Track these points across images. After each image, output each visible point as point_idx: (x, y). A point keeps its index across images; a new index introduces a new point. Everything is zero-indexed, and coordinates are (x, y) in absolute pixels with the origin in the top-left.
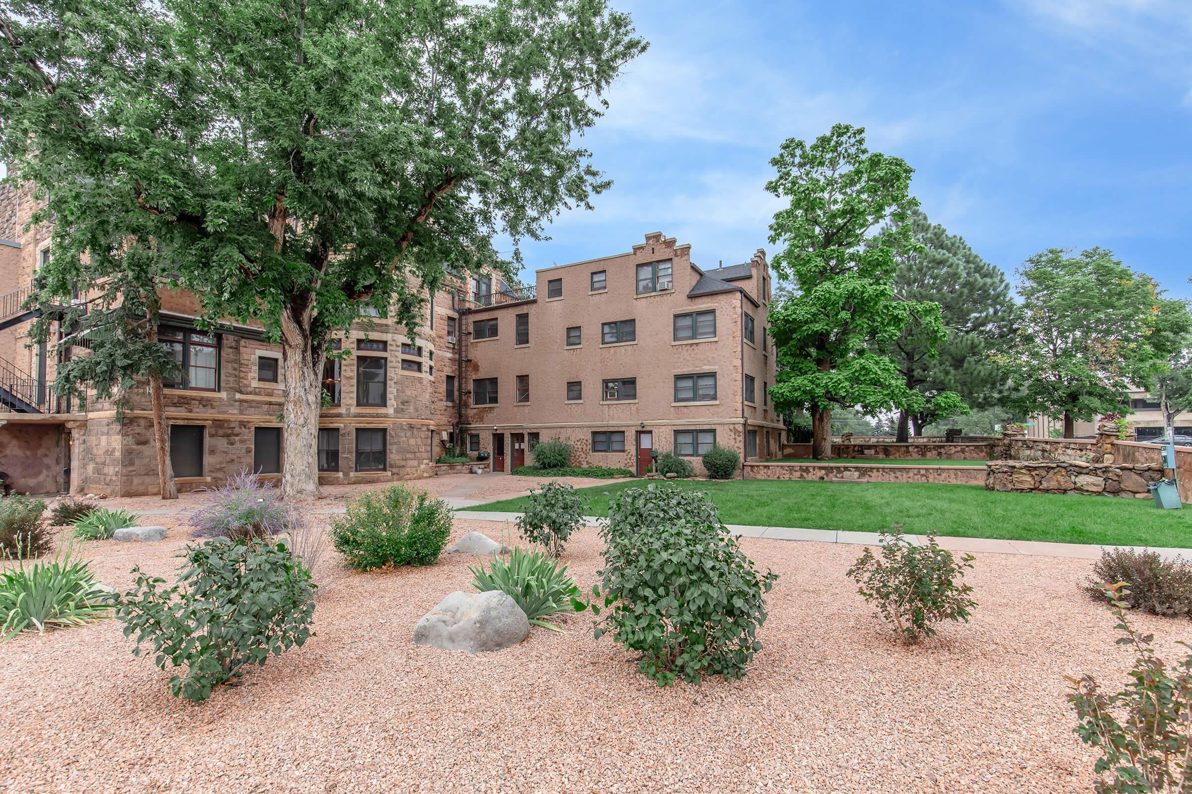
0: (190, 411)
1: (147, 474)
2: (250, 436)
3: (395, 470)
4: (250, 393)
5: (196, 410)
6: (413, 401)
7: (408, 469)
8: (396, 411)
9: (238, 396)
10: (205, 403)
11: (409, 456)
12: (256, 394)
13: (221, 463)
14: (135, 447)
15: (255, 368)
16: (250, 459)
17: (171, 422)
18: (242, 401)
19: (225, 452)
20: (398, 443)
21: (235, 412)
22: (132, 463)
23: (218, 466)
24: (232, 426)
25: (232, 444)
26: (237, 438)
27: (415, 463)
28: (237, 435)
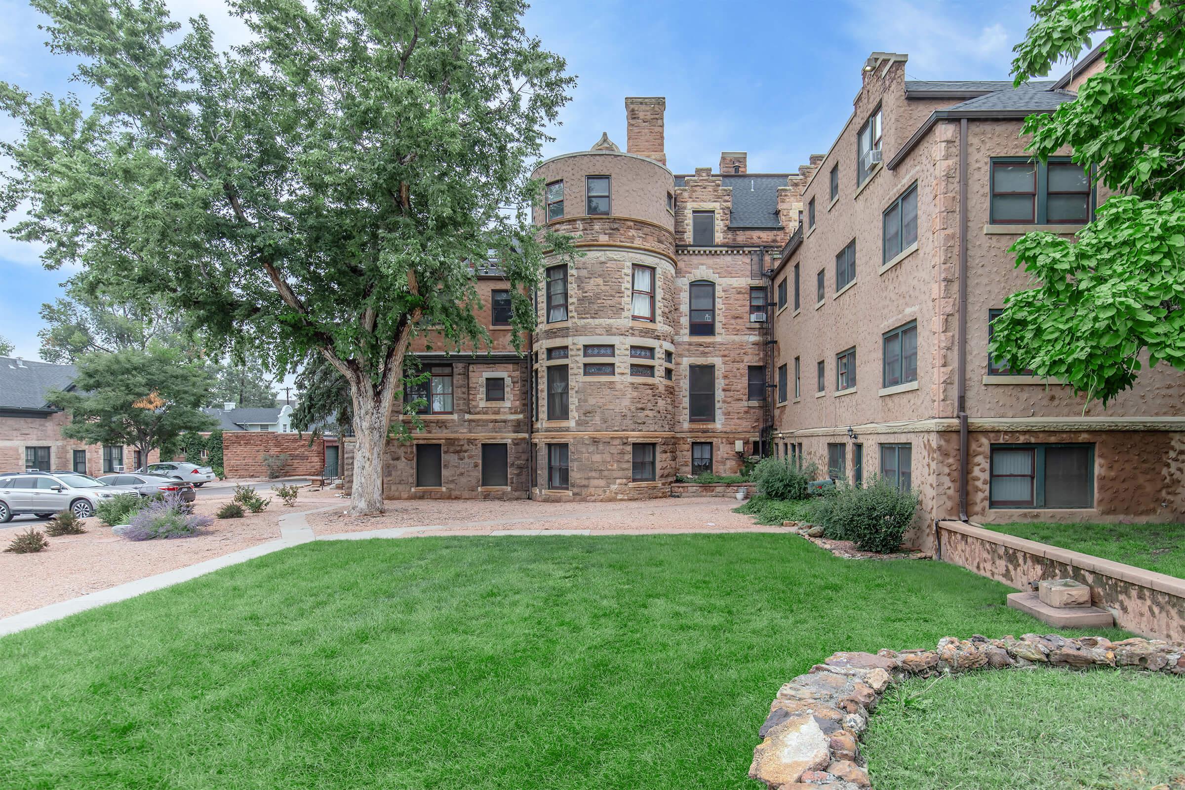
0: (430, 432)
1: (400, 483)
2: (477, 452)
3: (576, 490)
4: (478, 413)
5: (434, 431)
6: (599, 410)
7: (592, 490)
8: (578, 424)
9: (467, 416)
10: (441, 424)
11: (593, 474)
12: (484, 414)
13: (453, 476)
14: (392, 462)
15: (483, 390)
16: (478, 473)
17: (415, 442)
18: (470, 421)
19: (456, 467)
20: (579, 460)
21: (465, 431)
22: (390, 475)
23: (450, 479)
24: (461, 443)
25: (462, 459)
26: (466, 454)
27: (602, 483)
28: (466, 451)
